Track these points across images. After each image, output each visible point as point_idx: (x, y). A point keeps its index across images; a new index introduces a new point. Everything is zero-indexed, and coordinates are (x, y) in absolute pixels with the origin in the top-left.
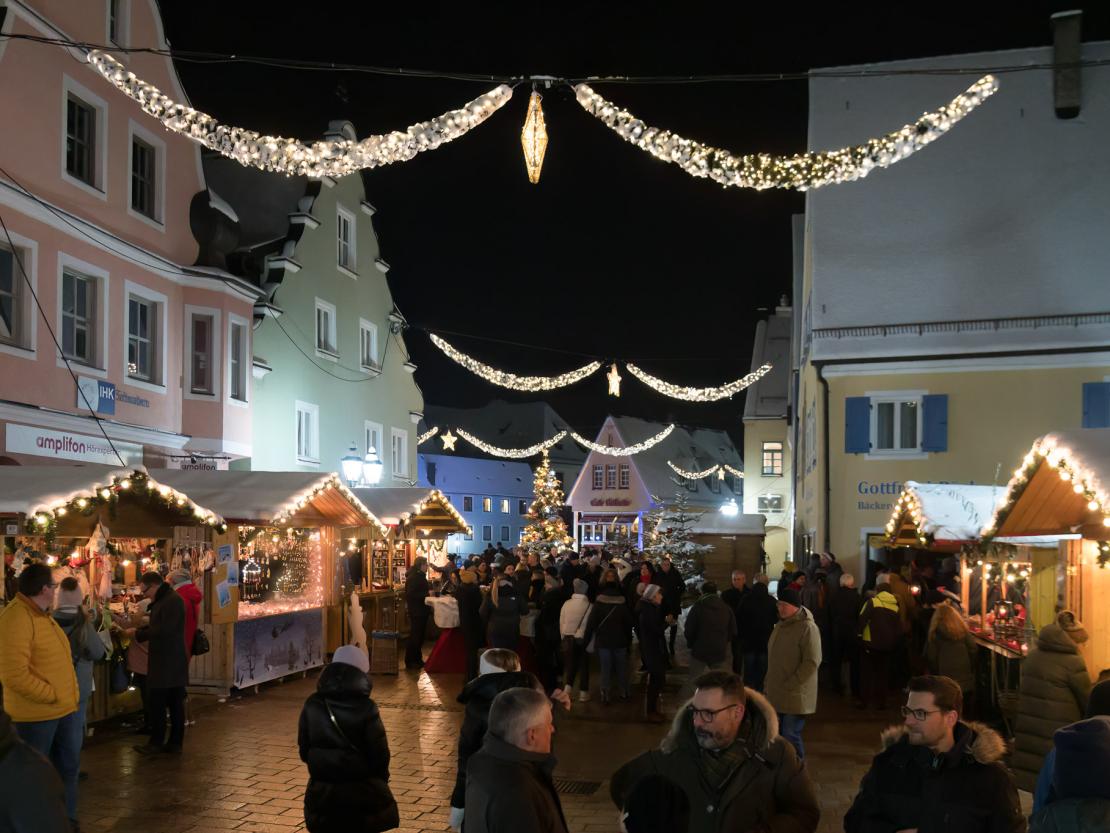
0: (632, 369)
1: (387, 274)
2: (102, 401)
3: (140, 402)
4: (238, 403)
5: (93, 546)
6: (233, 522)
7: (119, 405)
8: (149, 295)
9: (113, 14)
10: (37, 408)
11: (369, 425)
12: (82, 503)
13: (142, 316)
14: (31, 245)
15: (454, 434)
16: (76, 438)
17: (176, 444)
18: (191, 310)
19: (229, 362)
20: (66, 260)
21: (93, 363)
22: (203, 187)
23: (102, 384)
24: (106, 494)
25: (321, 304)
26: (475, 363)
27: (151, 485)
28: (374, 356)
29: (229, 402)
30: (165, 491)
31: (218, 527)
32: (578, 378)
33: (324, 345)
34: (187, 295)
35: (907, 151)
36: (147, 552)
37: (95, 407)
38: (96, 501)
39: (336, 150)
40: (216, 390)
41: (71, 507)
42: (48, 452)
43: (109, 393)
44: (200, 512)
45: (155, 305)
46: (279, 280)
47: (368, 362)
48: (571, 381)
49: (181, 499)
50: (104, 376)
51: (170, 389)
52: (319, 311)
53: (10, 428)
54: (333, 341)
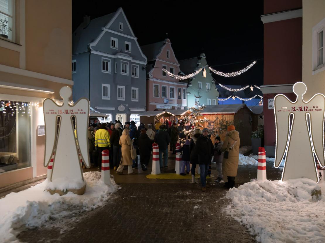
0: (255, 86)
1: (211, 75)
2: (167, 101)
3: (172, 101)
4: (185, 99)
5: (162, 118)
6: (177, 116)
7: (169, 101)
8: (172, 87)
9: (168, 54)
10: (159, 103)
11: (208, 99)
12: (161, 114)
13: (172, 90)
14: (159, 85)
15: (235, 97)
16: (164, 106)
17: (176, 105)
18: (178, 88)
19: (183, 94)
20: (163, 85)
21: (166, 97)
22: (180, 71)
23: (167, 99)
24: (163, 114)
25: (199, 82)
26: (226, 88)
27: (167, 112)
28: (209, 88)
29: (183, 99)
30: (169, 113)
31: (175, 116)
32: (245, 89)
33: (200, 88)
34: (178, 86)
35: (245, 71)
36: (168, 119)
37: (166, 102)
38: (162, 114)
39: (185, 77)
40: (181, 98)
41: (160, 115)
42: (161, 108)
43: (168, 100)
44: (172, 115)
45: (173, 88)
46: (192, 80)
47: (208, 89)
48: (244, 89)
49: (170, 113)
50: (167, 98)
51: (175, 99)
52: (199, 83)
53: (157, 106)
54: (201, 87)
